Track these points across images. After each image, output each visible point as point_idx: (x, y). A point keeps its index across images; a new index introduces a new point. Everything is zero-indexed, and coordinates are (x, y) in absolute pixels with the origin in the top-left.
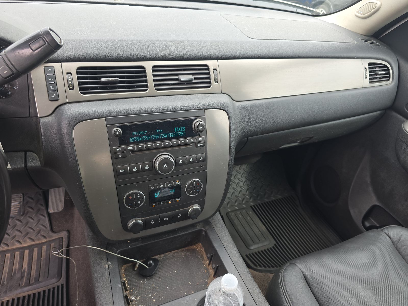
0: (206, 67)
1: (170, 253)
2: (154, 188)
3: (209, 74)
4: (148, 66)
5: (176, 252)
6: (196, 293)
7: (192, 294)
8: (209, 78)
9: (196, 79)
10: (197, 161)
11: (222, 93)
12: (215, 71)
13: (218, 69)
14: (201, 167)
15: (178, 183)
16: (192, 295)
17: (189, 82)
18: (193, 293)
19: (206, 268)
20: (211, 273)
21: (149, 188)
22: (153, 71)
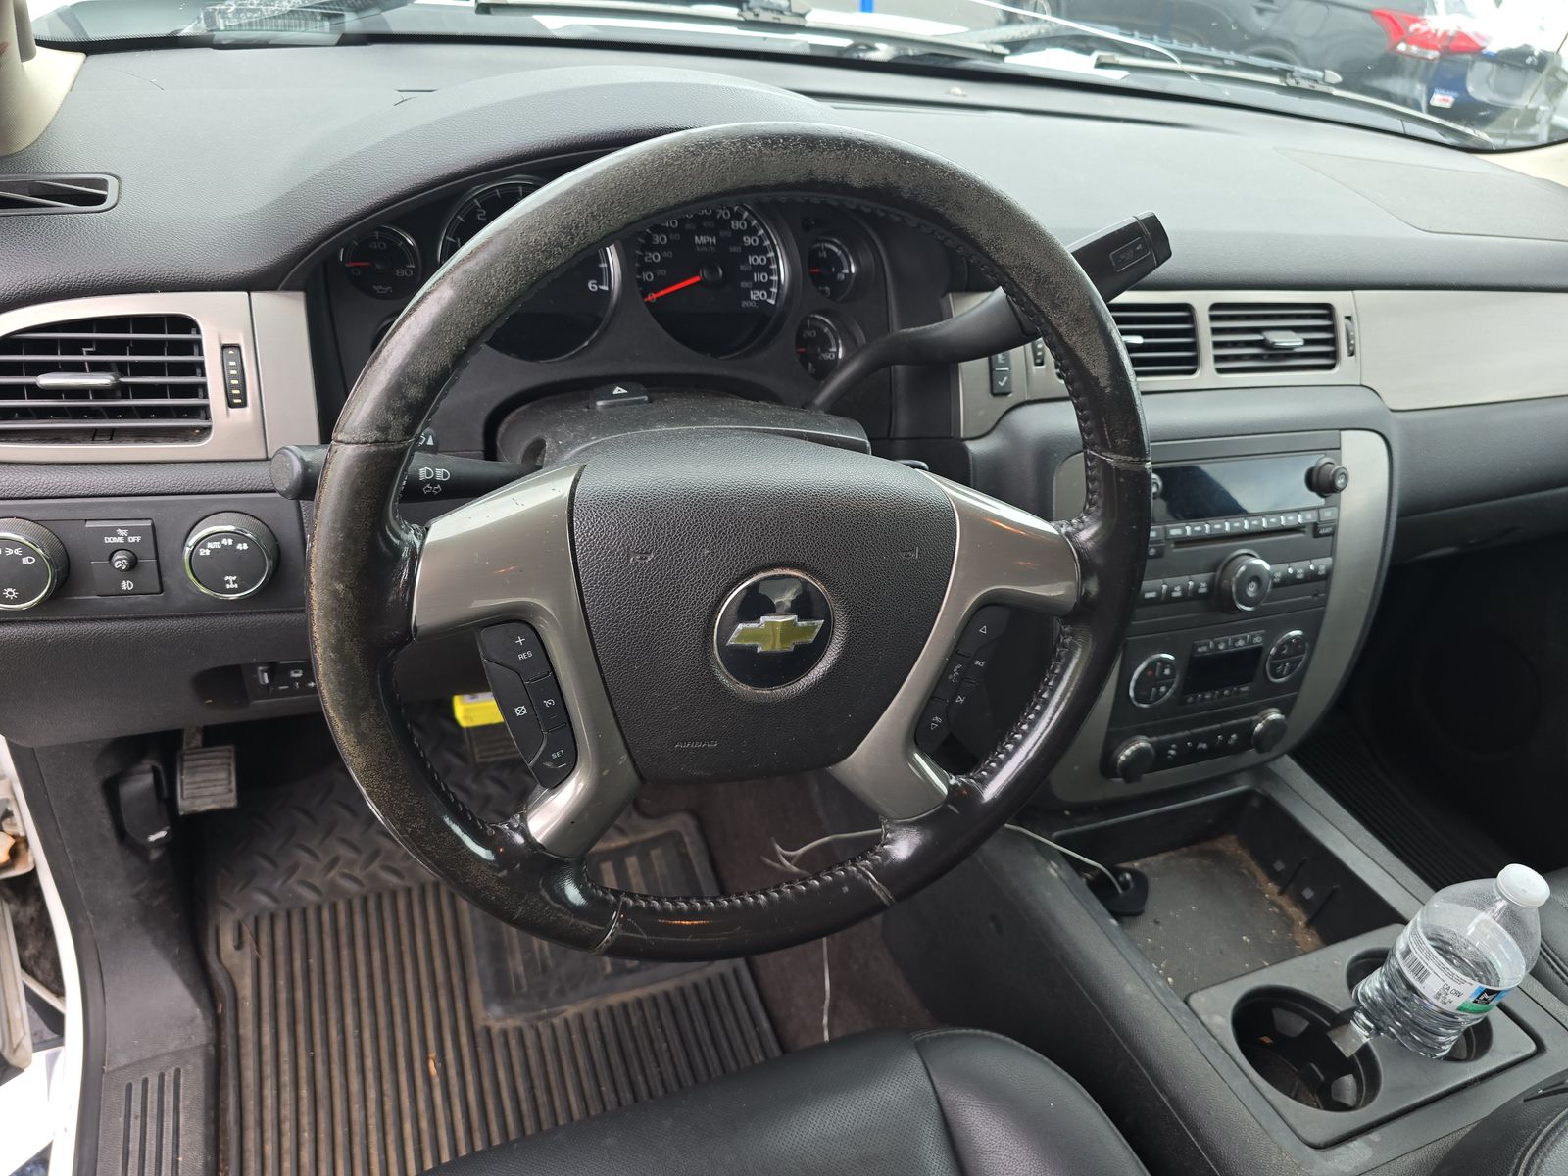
0: (1327, 311)
1: (1155, 858)
2: (1205, 648)
3: (1331, 329)
4: (1201, 301)
5: (1172, 857)
6: (1275, 967)
7: (1265, 967)
8: (1333, 342)
9: (1308, 342)
10: (1312, 577)
11: (1362, 386)
12: (1348, 322)
13: (1355, 318)
14: (1316, 595)
15: (1258, 640)
16: (1265, 970)
17: (1289, 353)
18: (1267, 964)
19: (1273, 903)
20: (1295, 917)
21: (1194, 647)
22: (1213, 318)
